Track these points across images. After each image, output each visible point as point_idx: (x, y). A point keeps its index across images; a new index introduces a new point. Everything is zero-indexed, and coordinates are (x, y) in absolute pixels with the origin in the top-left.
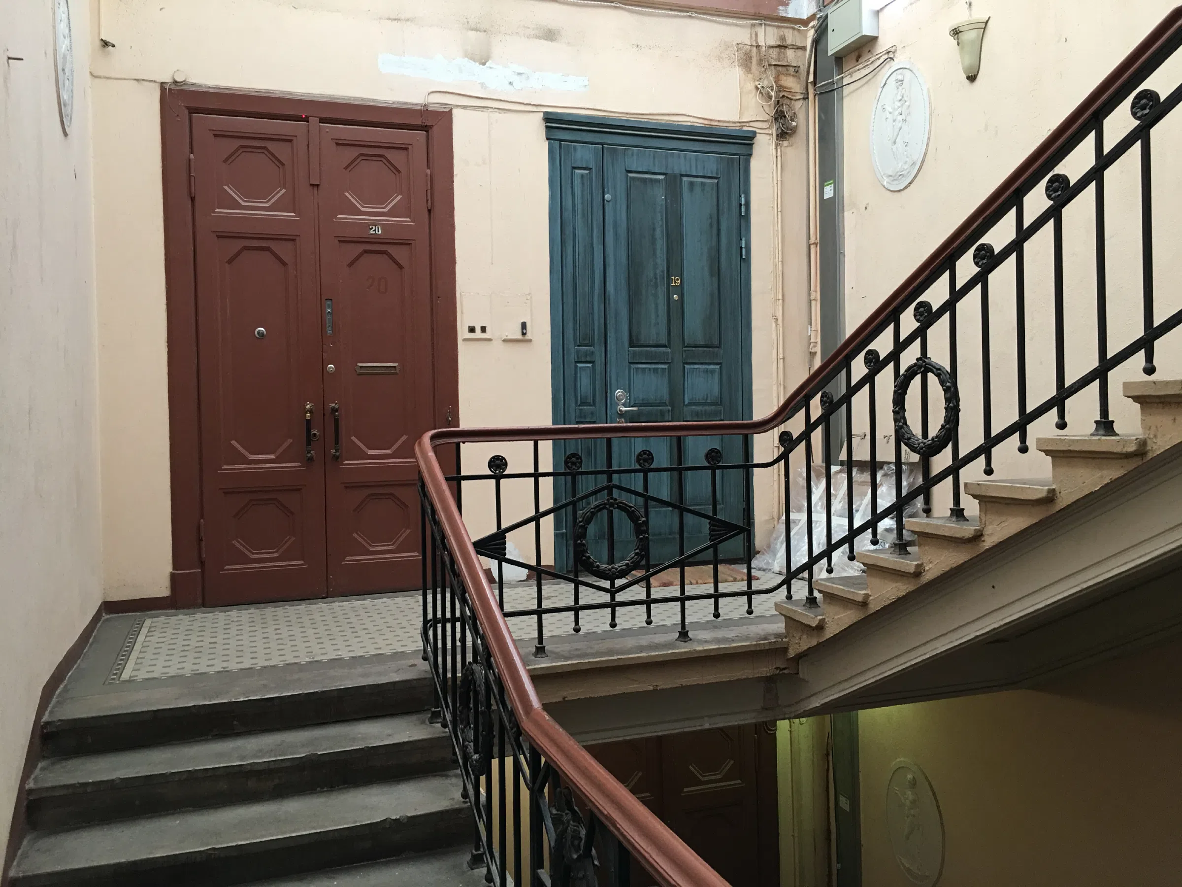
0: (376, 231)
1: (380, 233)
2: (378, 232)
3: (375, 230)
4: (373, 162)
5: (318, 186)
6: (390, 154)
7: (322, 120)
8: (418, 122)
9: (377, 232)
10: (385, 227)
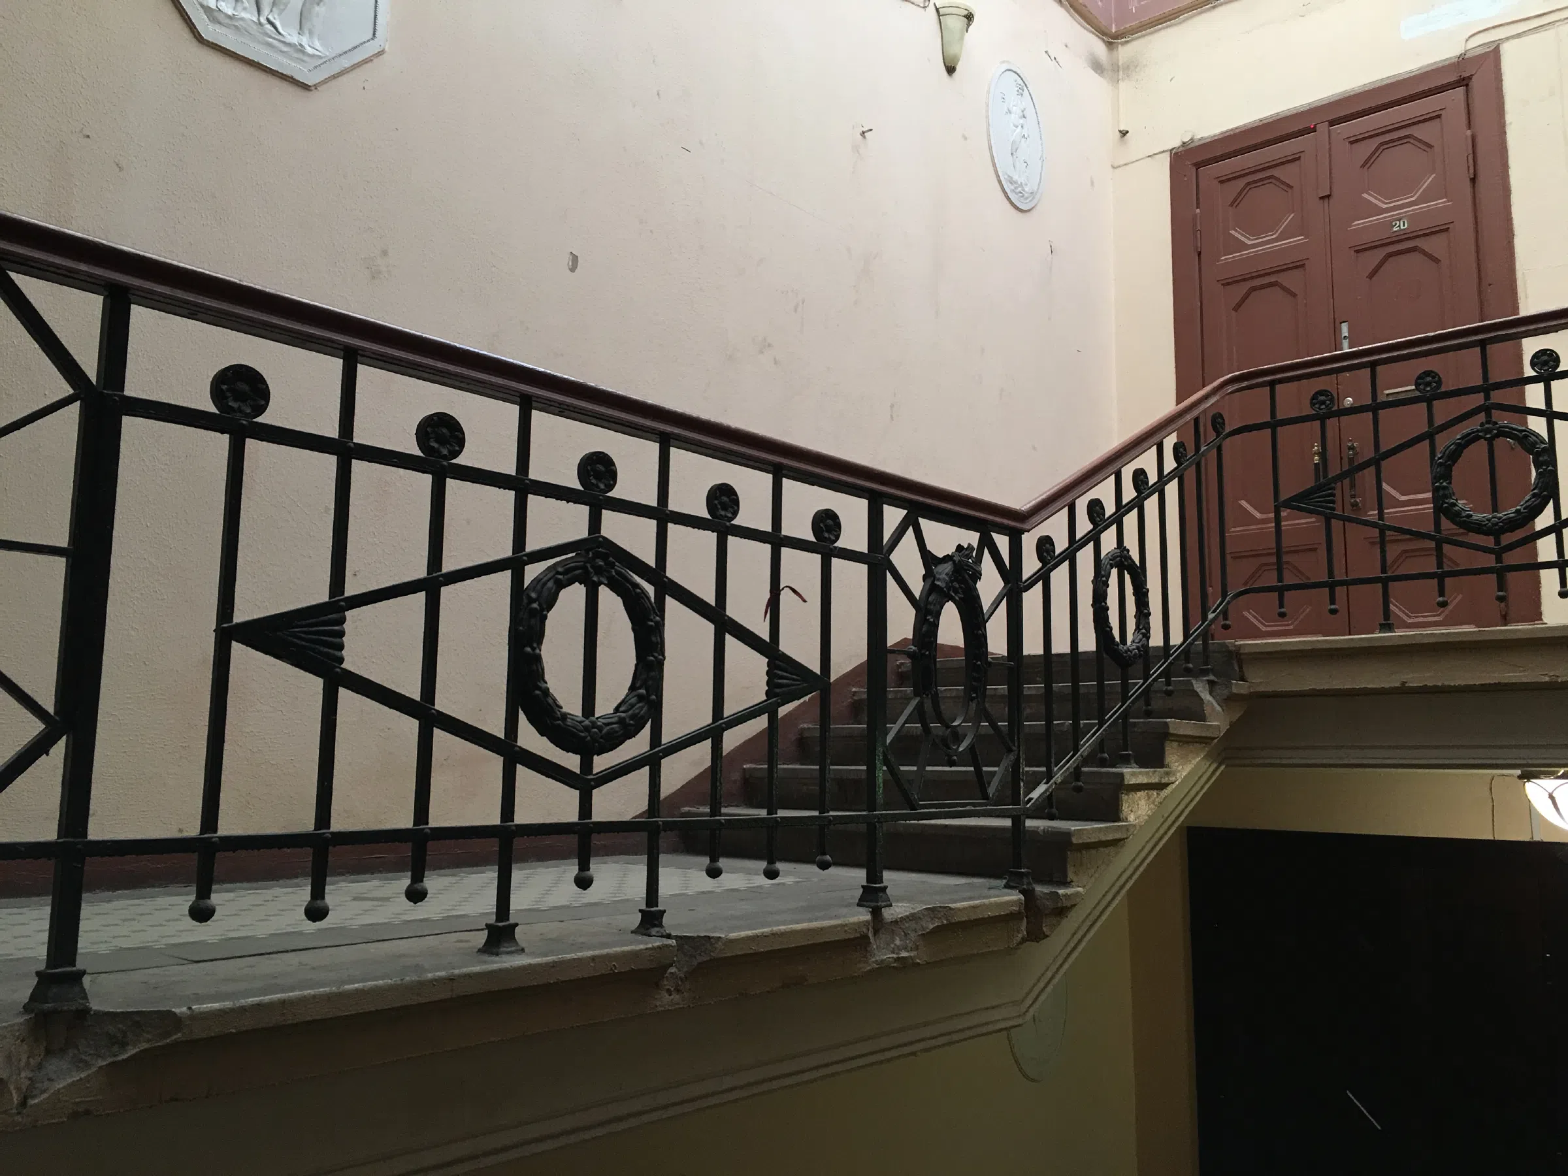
0: (1404, 226)
1: (1406, 226)
2: (1404, 225)
3: (1399, 226)
4: (1397, 148)
5: (1328, 196)
6: (1416, 131)
7: (1332, 123)
8: (1453, 78)
9: (1402, 227)
10: (1412, 218)
